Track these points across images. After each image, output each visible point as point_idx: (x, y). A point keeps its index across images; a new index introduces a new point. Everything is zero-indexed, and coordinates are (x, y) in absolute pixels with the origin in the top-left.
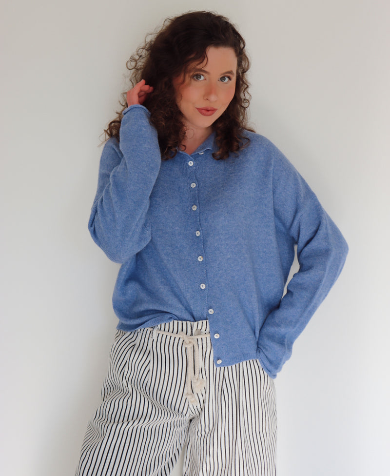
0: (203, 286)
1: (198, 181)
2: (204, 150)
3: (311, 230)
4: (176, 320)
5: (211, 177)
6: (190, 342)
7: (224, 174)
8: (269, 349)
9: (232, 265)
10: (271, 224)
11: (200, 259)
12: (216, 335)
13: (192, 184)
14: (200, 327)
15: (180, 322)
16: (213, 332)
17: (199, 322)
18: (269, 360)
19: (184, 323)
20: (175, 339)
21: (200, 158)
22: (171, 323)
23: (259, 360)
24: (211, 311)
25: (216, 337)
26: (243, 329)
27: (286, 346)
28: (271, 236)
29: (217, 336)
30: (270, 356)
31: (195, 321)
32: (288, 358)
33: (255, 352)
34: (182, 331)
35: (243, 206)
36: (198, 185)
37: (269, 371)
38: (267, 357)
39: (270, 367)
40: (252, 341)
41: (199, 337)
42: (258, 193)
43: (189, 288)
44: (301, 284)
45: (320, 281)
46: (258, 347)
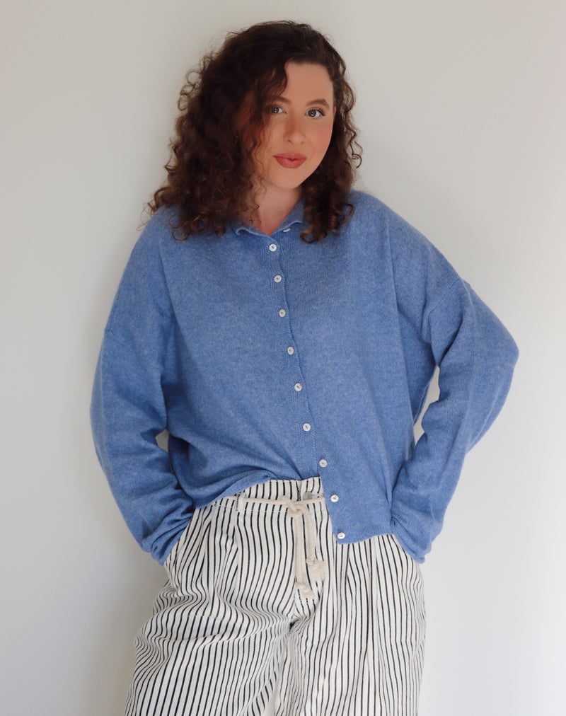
0: (307, 427)
1: (284, 272)
2: (290, 225)
3: (448, 333)
4: (274, 479)
5: (304, 264)
6: (298, 510)
7: (321, 259)
8: (407, 519)
9: (346, 394)
10: (395, 329)
11: (298, 388)
12: (333, 496)
13: (276, 277)
14: (310, 488)
15: (280, 482)
16: (328, 495)
17: (309, 479)
18: (410, 536)
19: (287, 482)
20: (273, 508)
21: (285, 238)
22: (267, 485)
23: (396, 537)
24: (323, 463)
25: (333, 500)
26: (369, 489)
27: (433, 514)
28: (397, 346)
29: (335, 499)
30: (410, 530)
31: (303, 479)
32: (438, 531)
33: (389, 523)
34: (284, 494)
35: (353, 305)
36: (285, 278)
37: (413, 552)
38: (407, 531)
39: (414, 546)
40: (383, 507)
41: (310, 502)
42: (373, 283)
43: (286, 432)
44: (437, 421)
45: (461, 415)
46: (392, 517)
